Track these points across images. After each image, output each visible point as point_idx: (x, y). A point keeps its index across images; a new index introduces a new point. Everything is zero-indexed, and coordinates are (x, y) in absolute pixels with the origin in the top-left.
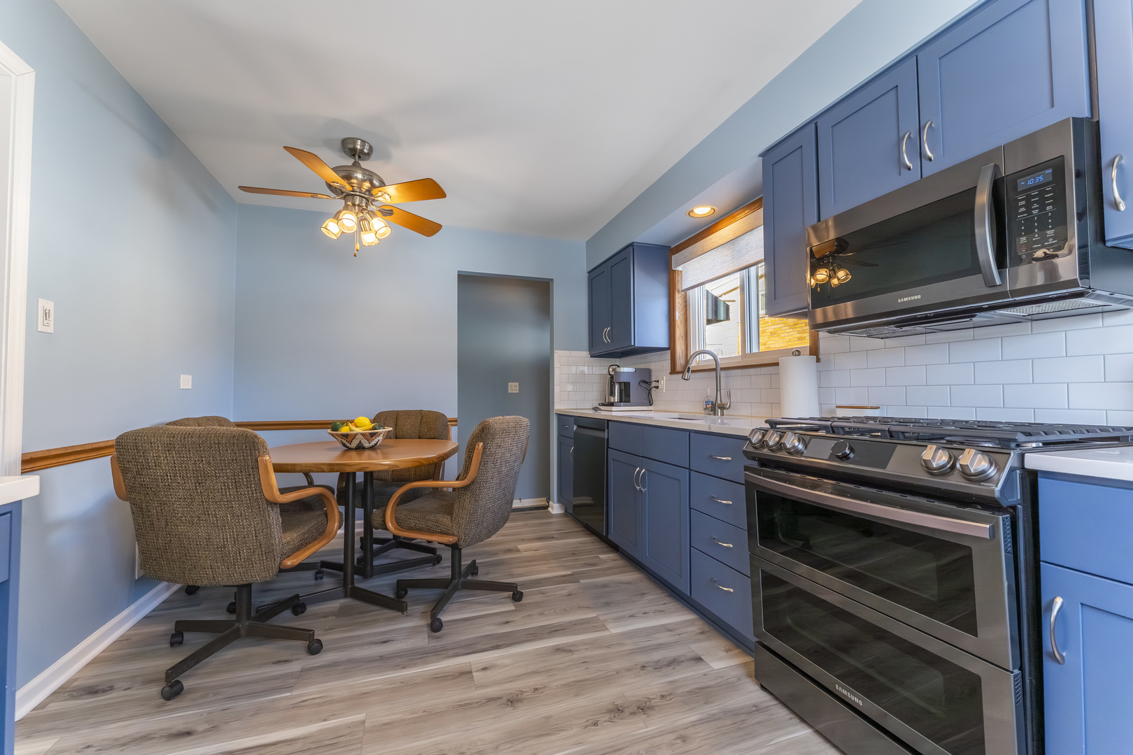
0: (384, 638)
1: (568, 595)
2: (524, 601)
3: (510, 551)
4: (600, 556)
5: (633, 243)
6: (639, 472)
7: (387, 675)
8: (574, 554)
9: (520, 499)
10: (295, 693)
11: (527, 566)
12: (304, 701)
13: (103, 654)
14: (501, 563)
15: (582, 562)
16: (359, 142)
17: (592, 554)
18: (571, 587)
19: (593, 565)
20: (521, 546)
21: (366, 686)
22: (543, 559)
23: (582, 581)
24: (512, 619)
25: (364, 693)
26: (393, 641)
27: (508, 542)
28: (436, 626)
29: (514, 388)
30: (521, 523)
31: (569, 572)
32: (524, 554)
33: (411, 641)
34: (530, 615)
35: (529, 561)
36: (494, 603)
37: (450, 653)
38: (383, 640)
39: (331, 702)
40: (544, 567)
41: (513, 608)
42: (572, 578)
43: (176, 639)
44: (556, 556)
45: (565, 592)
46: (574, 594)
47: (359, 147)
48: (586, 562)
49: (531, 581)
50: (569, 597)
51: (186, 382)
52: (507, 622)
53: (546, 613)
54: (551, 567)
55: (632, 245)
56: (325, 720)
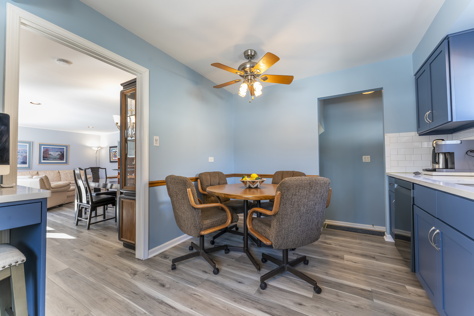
0: (240, 279)
1: (356, 307)
2: (322, 295)
3: (337, 257)
4: (408, 287)
5: (447, 36)
6: (434, 231)
7: (227, 301)
8: (383, 276)
9: (373, 225)
10: (196, 289)
11: (341, 271)
12: (195, 294)
13: (178, 246)
14: (326, 263)
15: (386, 285)
16: (249, 51)
17: (400, 282)
18: (363, 301)
19: (396, 291)
20: (346, 257)
21: (215, 301)
22: (356, 270)
23: (375, 301)
24: (305, 304)
25: (212, 305)
26: (243, 284)
27: (340, 250)
28: (264, 286)
29: (367, 159)
30: (358, 241)
31: (369, 289)
32: (346, 262)
33: (249, 288)
34: (318, 308)
35: (345, 269)
36: (303, 288)
37: (259, 306)
38: (240, 281)
39: (200, 301)
40: (352, 277)
41: (311, 296)
42: (369, 295)
43: (191, 248)
44: (367, 272)
45: (355, 303)
46: (362, 308)
47: (249, 53)
48: (389, 286)
49: (336, 283)
50: (356, 309)
51: (211, 159)
52: (300, 304)
53: (330, 312)
54: (358, 279)
55: (447, 38)
56: (192, 309)
